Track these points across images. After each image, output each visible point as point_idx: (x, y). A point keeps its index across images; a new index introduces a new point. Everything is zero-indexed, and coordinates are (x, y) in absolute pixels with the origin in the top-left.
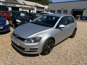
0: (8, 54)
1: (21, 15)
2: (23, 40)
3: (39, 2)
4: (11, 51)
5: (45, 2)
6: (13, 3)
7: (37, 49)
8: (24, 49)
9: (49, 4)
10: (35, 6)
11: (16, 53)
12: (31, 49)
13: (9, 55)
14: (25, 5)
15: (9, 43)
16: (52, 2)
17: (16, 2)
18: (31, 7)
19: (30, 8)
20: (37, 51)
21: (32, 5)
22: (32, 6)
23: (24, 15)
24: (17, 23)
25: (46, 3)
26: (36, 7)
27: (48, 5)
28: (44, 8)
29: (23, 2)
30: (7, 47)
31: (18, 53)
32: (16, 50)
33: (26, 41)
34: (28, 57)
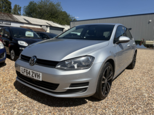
0: (11, 106)
1: (26, 35)
2: (53, 64)
3: (53, 19)
4: (17, 100)
5: (63, 19)
6: (7, 21)
7: (87, 83)
8: (57, 85)
9: (71, 23)
10: (47, 26)
11: (30, 102)
12: (73, 85)
13: (15, 108)
14: (29, 23)
15: (9, 84)
16: (75, 19)
17: (12, 19)
18: (39, 27)
19: (37, 29)
20: (86, 89)
21: (41, 24)
22: (41, 26)
23: (33, 36)
24: (20, 48)
25: (66, 21)
26: (49, 28)
27: (69, 24)
28: (63, 29)
29: (25, 20)
30: (4, 91)
31: (35, 102)
32: (28, 96)
33: (59, 66)
34: (62, 108)
